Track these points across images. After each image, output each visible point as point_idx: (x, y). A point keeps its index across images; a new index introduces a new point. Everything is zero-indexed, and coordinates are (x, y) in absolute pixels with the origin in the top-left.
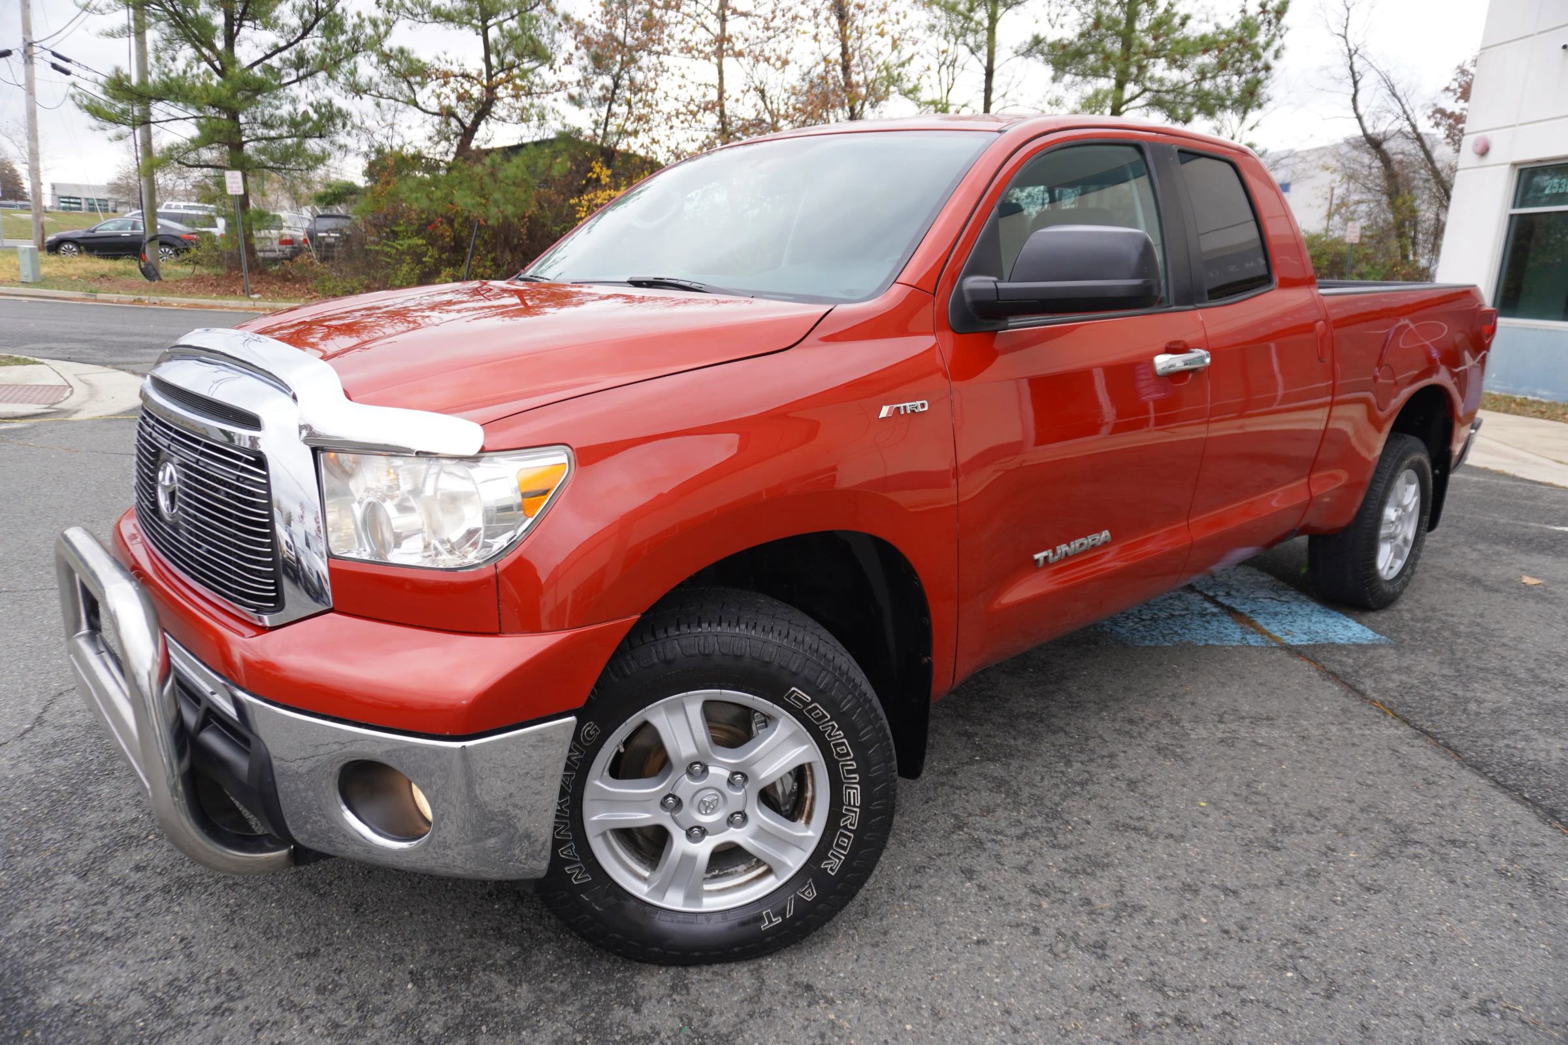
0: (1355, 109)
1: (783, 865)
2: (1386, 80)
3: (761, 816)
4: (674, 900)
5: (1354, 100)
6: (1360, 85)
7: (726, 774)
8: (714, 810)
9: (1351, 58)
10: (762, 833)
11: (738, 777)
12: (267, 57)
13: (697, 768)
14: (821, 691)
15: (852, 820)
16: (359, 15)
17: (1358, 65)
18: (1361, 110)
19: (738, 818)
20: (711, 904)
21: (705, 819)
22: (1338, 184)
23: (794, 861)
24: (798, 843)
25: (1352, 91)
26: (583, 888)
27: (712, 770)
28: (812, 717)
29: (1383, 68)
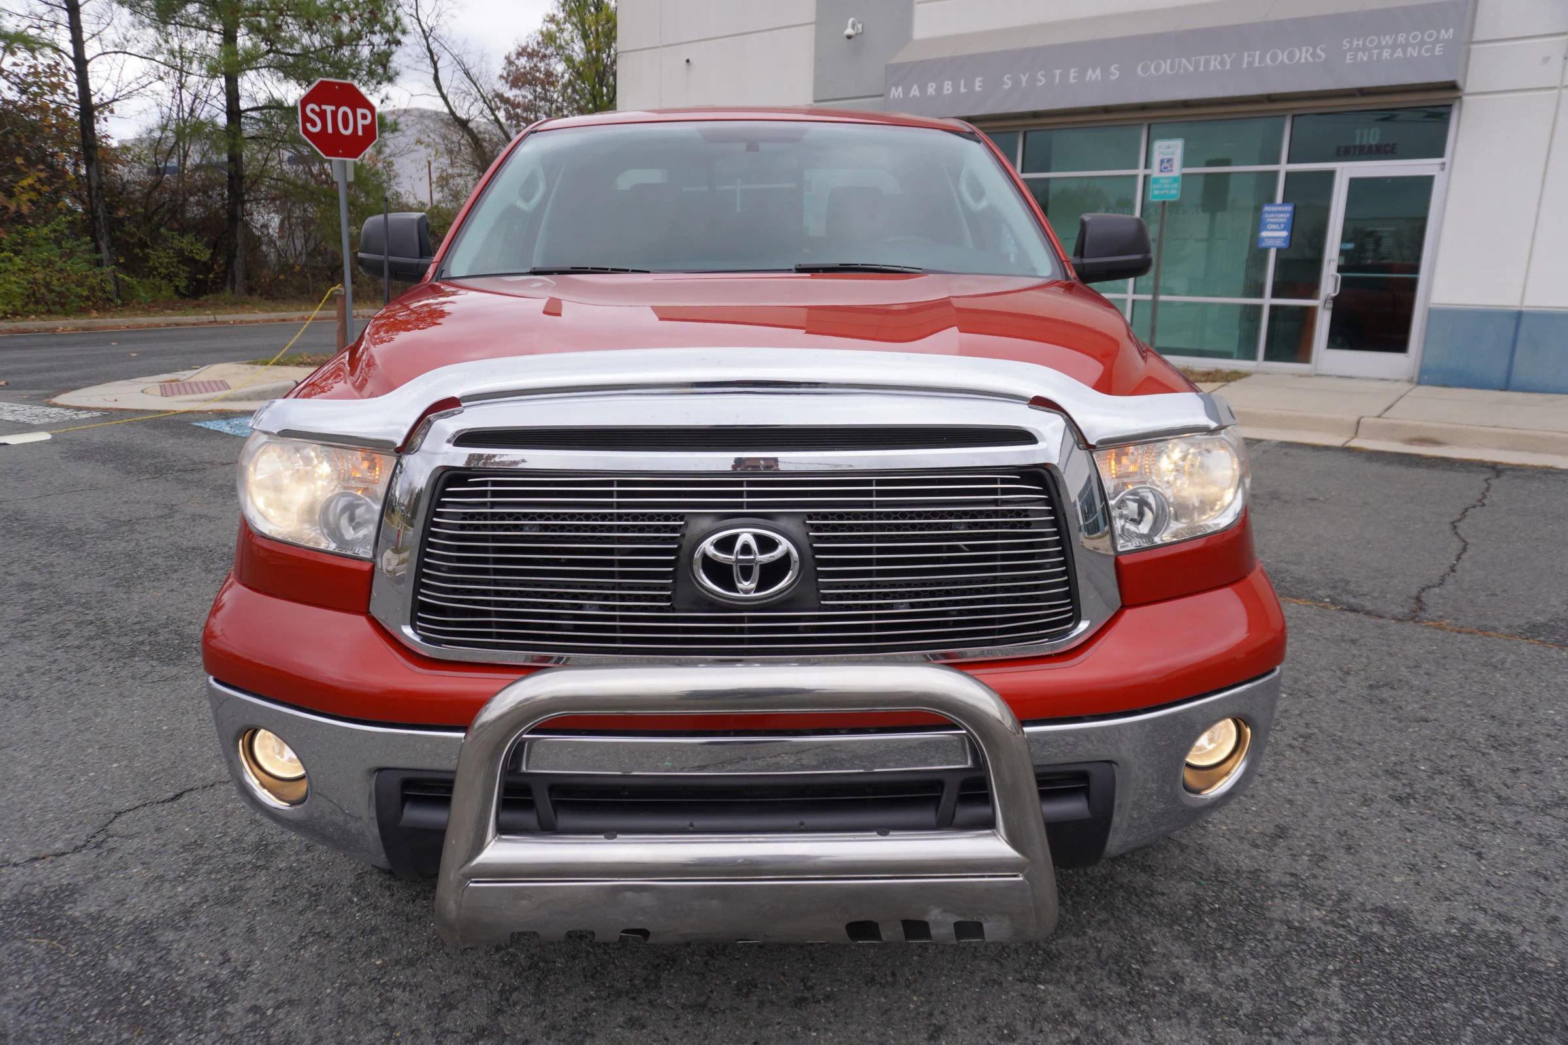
0: (439, 88)
2: (460, 63)
5: (436, 78)
6: (439, 65)
9: (426, 38)
17: (435, 46)
18: (445, 91)
22: (433, 158)
25: (433, 71)
29: (456, 52)
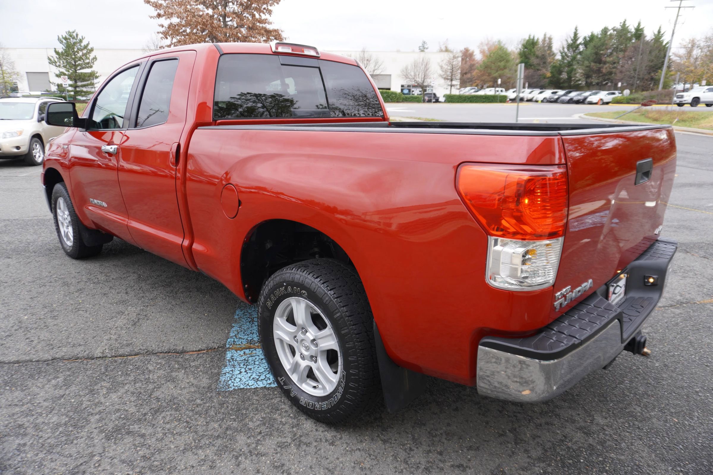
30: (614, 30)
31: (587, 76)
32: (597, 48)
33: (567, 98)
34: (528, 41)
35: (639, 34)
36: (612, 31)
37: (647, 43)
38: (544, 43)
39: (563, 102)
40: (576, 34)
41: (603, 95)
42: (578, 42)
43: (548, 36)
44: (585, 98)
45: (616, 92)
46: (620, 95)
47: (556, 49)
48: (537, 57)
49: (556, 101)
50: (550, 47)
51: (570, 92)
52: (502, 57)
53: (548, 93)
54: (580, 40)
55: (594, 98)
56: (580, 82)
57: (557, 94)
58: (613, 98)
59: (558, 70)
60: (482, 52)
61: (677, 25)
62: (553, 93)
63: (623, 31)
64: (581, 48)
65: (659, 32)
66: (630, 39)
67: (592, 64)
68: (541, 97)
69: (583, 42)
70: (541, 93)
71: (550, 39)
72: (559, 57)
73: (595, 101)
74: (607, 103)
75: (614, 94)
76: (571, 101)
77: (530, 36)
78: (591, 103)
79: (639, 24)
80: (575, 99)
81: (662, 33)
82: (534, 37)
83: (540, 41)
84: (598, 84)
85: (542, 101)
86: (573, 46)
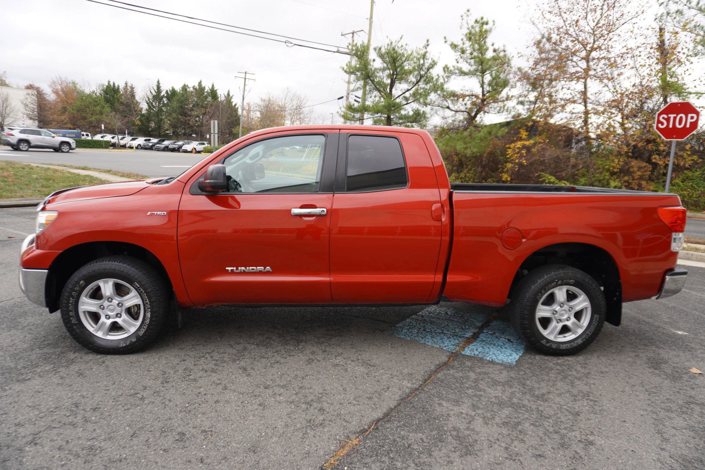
1: (129, 331)
3: (124, 316)
4: (100, 334)
7: (117, 302)
8: (112, 312)
10: (124, 321)
11: (120, 305)
12: (404, 93)
13: (110, 299)
14: (143, 285)
15: (148, 321)
16: (438, 75)
19: (118, 315)
20: (109, 337)
21: (110, 313)
23: (133, 330)
24: (134, 325)
26: (75, 324)
27: (114, 301)
28: (139, 291)
30: (194, 87)
31: (174, 126)
32: (181, 102)
33: (162, 146)
34: (109, 86)
35: (213, 93)
36: (192, 89)
37: (222, 102)
38: (126, 92)
39: (158, 150)
40: (158, 87)
41: (194, 145)
42: (162, 94)
43: (129, 85)
44: (181, 147)
45: (205, 142)
46: (209, 145)
47: (140, 99)
48: (122, 103)
49: (151, 148)
50: (133, 96)
51: (163, 141)
52: (96, 102)
53: (141, 141)
54: (163, 93)
55: (188, 147)
56: (168, 132)
57: (151, 141)
58: (204, 148)
59: (147, 118)
60: (56, 92)
61: (245, 92)
62: (145, 140)
63: (200, 90)
64: (165, 100)
65: (228, 95)
66: (206, 97)
67: (180, 116)
68: (135, 143)
69: (165, 95)
70: (133, 139)
71: (132, 88)
72: (144, 106)
73: (189, 150)
74: (199, 152)
75: (203, 144)
76: (166, 149)
77: (109, 82)
78: (186, 151)
79: (213, 86)
80: (171, 146)
81: (231, 95)
82: (114, 84)
83: (121, 88)
84: (185, 134)
85: (137, 148)
86: (157, 97)
